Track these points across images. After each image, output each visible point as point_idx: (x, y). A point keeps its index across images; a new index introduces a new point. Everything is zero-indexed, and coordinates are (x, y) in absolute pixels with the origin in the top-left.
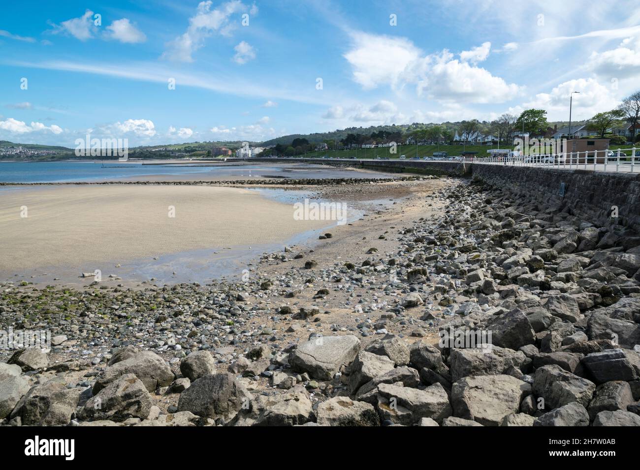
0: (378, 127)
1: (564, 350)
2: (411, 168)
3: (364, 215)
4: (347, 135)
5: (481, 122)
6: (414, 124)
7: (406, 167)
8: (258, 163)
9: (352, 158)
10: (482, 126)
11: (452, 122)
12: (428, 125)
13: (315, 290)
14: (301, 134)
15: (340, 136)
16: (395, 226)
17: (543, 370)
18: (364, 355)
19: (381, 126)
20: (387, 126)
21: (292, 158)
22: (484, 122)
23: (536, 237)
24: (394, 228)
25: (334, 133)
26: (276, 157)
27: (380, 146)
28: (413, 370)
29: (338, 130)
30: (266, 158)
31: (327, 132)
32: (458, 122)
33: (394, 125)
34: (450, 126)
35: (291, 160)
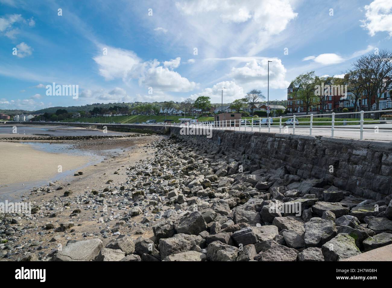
0: (114, 103)
1: (222, 232)
2: (134, 129)
3: (105, 159)
4: (93, 108)
5: (175, 103)
6: (136, 102)
7: (131, 129)
8: (30, 125)
9: (96, 123)
10: (176, 105)
11: (159, 102)
12: (144, 103)
13: (71, 211)
14: (62, 107)
15: (89, 109)
16: (124, 165)
17: (212, 245)
18: (105, 251)
19: (115, 103)
20: (120, 103)
21: (55, 122)
22: (177, 102)
23: (206, 168)
24: (124, 166)
25: (85, 107)
26: (44, 122)
27: (115, 115)
28: (137, 256)
29: (87, 105)
30: (37, 122)
31: (80, 106)
32: (162, 102)
33: (123, 103)
34: (158, 104)
35: (55, 123)
